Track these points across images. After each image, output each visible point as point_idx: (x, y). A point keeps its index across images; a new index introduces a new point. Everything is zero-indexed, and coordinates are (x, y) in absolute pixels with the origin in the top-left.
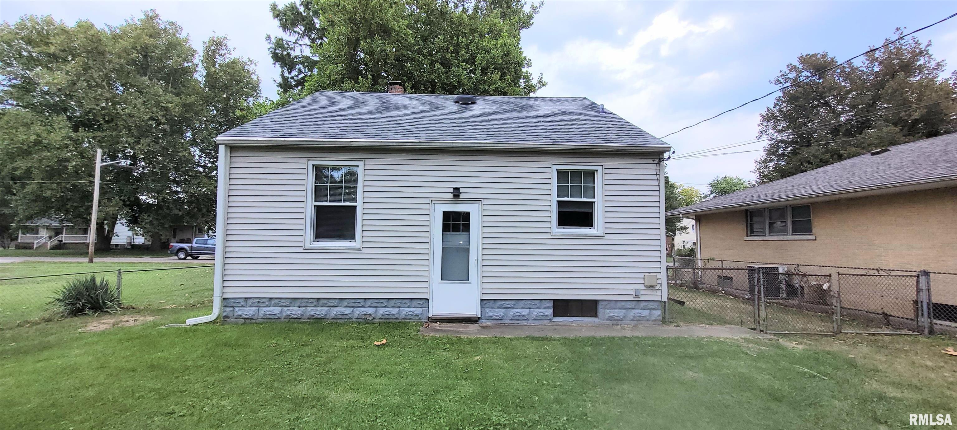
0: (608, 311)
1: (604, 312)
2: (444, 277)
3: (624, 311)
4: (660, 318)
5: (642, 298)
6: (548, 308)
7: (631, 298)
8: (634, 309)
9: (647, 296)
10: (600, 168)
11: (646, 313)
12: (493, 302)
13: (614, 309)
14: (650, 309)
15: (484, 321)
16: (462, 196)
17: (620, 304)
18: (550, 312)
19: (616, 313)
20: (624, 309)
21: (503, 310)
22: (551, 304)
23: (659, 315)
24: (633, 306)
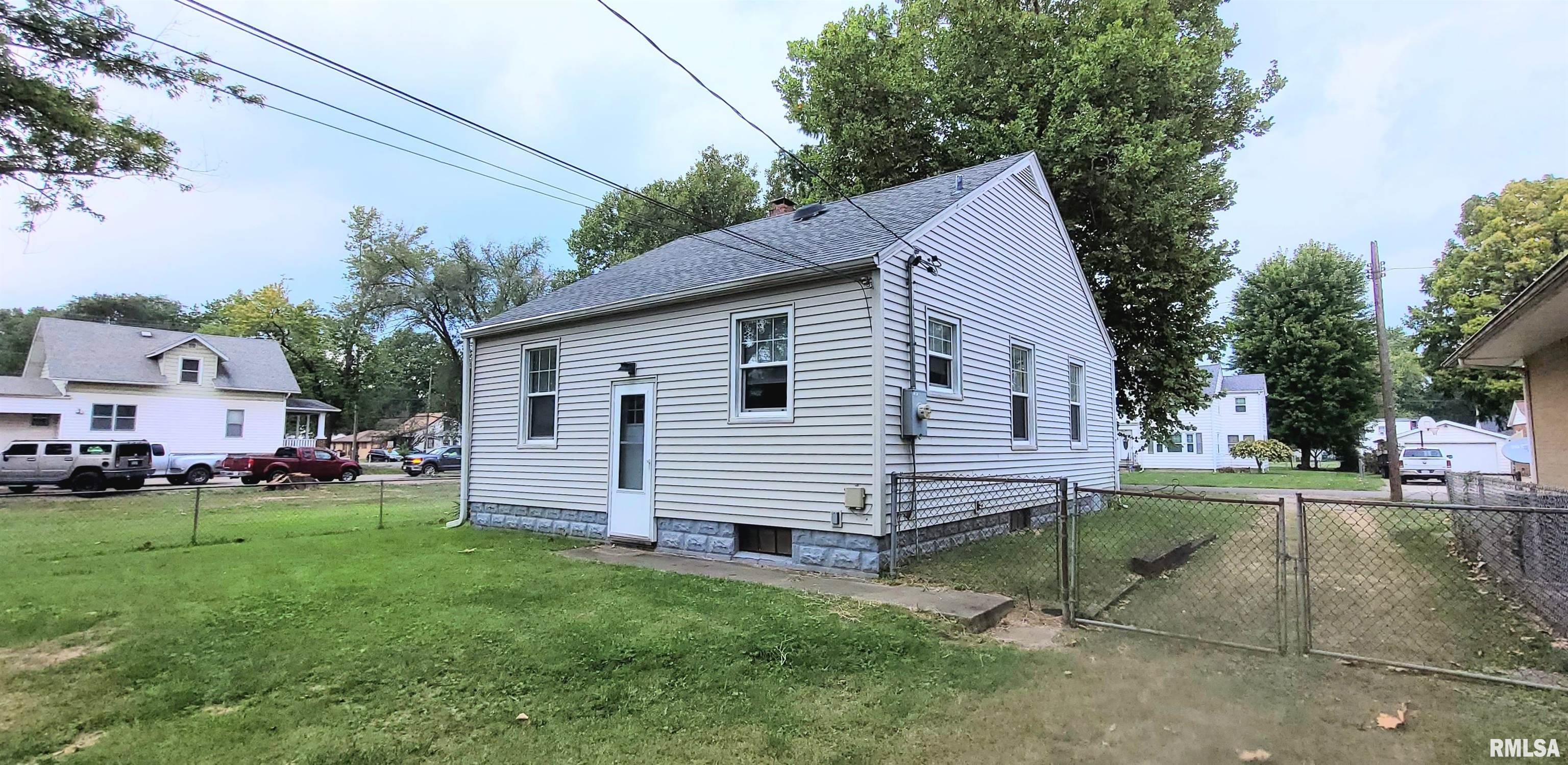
0: (802, 547)
1: (801, 550)
2: (621, 486)
3: (823, 549)
4: (876, 567)
5: (846, 529)
6: (727, 535)
7: (829, 528)
8: (837, 547)
9: (852, 525)
10: (789, 310)
11: (853, 555)
12: (668, 521)
13: (810, 545)
14: (860, 550)
15: (661, 548)
16: (639, 373)
17: (817, 537)
18: (729, 542)
19: (814, 552)
20: (822, 546)
21: (680, 534)
22: (731, 531)
23: (873, 562)
24: (835, 543)
